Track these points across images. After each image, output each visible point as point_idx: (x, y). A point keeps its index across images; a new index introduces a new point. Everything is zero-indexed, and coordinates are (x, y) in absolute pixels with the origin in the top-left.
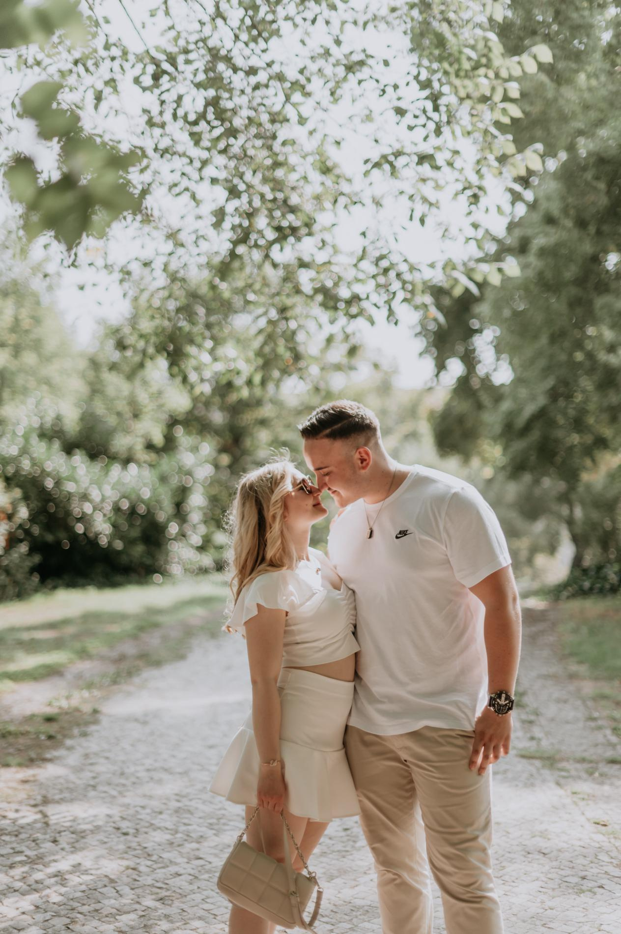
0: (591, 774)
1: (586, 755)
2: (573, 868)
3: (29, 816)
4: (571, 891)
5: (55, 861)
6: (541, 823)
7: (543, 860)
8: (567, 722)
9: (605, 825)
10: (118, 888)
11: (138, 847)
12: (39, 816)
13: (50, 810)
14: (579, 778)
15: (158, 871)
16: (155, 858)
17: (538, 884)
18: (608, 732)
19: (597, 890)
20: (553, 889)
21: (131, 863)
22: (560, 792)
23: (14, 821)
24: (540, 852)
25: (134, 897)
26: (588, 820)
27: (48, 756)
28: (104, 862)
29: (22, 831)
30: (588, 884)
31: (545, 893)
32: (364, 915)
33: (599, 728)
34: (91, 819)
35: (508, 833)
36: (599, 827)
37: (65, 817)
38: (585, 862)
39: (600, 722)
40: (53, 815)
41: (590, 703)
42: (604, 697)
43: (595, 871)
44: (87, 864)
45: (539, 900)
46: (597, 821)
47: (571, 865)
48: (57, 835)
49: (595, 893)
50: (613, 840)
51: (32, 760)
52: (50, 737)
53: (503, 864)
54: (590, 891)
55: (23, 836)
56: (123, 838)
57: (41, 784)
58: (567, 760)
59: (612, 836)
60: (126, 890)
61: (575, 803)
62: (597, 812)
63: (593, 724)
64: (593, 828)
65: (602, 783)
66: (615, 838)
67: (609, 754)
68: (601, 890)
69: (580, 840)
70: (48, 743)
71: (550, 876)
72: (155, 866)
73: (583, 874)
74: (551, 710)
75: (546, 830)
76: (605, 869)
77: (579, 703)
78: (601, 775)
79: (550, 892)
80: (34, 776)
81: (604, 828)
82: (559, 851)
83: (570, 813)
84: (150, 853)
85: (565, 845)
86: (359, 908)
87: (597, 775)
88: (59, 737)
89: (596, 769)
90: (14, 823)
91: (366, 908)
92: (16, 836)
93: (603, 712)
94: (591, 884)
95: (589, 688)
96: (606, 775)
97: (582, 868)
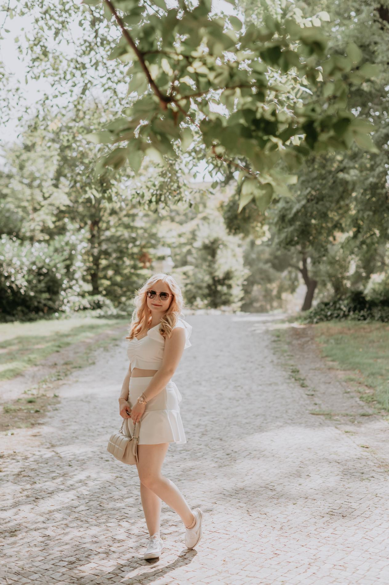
0: (353, 422)
1: (348, 412)
2: (355, 469)
3: (48, 454)
4: (357, 479)
5: (75, 475)
6: (333, 448)
7: (339, 466)
8: (333, 395)
9: (367, 448)
10: (117, 487)
11: (117, 467)
12: (53, 453)
13: (58, 450)
14: (346, 424)
15: (134, 478)
16: (129, 472)
17: (339, 477)
18: (358, 399)
19: (370, 478)
20: (348, 479)
21: (118, 474)
22: (338, 431)
23: (41, 456)
24: (336, 462)
25: (127, 490)
26: (358, 445)
27: (41, 422)
28: (102, 475)
29: (48, 461)
30: (365, 476)
31: (344, 481)
32: (253, 494)
33: (352, 397)
34: (84, 454)
35: (317, 453)
36: (364, 448)
37: (69, 453)
38: (362, 466)
39: (352, 394)
40: (61, 452)
41: (344, 384)
42: (352, 380)
43: (367, 470)
44: (94, 476)
45: (342, 484)
46: (363, 446)
47: (354, 468)
48: (70, 462)
49: (370, 480)
50: (373, 455)
51: (33, 424)
52: (37, 411)
53: (318, 468)
54: (367, 479)
55: (50, 464)
56: (107, 463)
57: (45, 437)
58: (338, 415)
59: (372, 453)
60: (122, 487)
61: (348, 437)
62: (361, 440)
63: (348, 395)
64: (361, 449)
65: (360, 427)
66: (374, 454)
67: (361, 411)
68: (373, 478)
69: (356, 455)
70: (36, 415)
71: (344, 473)
72: (131, 476)
73: (362, 471)
74: (322, 388)
75: (336, 451)
76: (373, 468)
77: (338, 383)
78: (358, 423)
79: (346, 480)
80: (38, 433)
81: (367, 449)
82: (346, 461)
83: (347, 442)
84: (126, 469)
85: (348, 458)
86: (250, 491)
87: (356, 422)
88: (42, 411)
89: (355, 419)
90: (41, 457)
91: (253, 491)
92: (47, 464)
93: (353, 388)
94: (367, 476)
95: (341, 375)
96: (361, 423)
97: (360, 469)
